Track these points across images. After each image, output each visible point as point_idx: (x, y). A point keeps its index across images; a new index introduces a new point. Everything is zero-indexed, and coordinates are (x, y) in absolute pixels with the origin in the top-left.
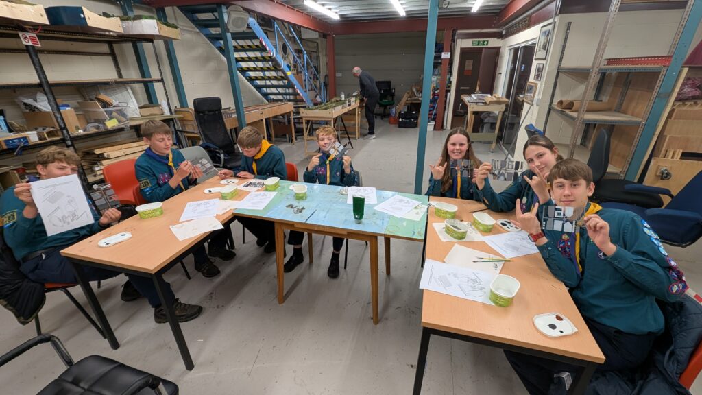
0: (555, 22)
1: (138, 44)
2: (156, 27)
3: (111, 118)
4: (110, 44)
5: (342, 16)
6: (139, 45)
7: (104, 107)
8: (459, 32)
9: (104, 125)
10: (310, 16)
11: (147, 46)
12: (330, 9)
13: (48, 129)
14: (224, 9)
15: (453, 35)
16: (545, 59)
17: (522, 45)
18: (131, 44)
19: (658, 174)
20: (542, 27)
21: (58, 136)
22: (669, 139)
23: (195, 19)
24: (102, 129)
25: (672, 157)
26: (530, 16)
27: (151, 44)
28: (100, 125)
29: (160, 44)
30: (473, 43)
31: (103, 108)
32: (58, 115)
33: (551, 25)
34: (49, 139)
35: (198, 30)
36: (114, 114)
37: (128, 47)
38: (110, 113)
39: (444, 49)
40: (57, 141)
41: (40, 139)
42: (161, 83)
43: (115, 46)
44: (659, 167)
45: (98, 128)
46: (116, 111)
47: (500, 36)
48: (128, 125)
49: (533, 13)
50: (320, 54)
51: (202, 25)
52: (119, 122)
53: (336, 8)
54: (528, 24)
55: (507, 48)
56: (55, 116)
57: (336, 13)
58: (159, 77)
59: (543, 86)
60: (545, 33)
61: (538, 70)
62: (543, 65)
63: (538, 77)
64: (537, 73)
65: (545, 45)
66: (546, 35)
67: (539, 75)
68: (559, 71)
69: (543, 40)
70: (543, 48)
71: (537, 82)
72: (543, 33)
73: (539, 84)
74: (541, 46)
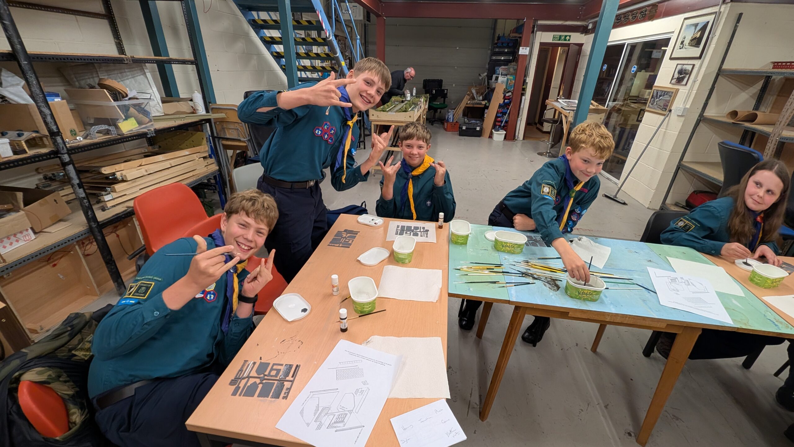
0: (721, 13)
3: (127, 118)
7: (116, 99)
8: (540, 22)
9: (117, 127)
13: (27, 135)
15: (532, 27)
17: (627, 42)
20: (685, 19)
21: (44, 146)
24: (114, 135)
26: (654, 6)
28: (111, 128)
30: (554, 37)
31: (114, 100)
32: (46, 111)
34: (30, 153)
36: (132, 110)
38: (125, 109)
39: (523, 43)
40: (45, 154)
41: (15, 153)
45: (107, 132)
46: (134, 106)
47: (585, 30)
48: (152, 129)
52: (140, 123)
56: (41, 112)
59: (694, 92)
60: (696, 25)
61: (680, 72)
62: (694, 65)
63: (679, 80)
64: (676, 76)
65: (696, 42)
66: (699, 28)
67: (683, 79)
68: (720, 72)
69: (689, 35)
70: (691, 45)
71: (676, 87)
72: (689, 26)
73: (683, 90)
74: (687, 42)
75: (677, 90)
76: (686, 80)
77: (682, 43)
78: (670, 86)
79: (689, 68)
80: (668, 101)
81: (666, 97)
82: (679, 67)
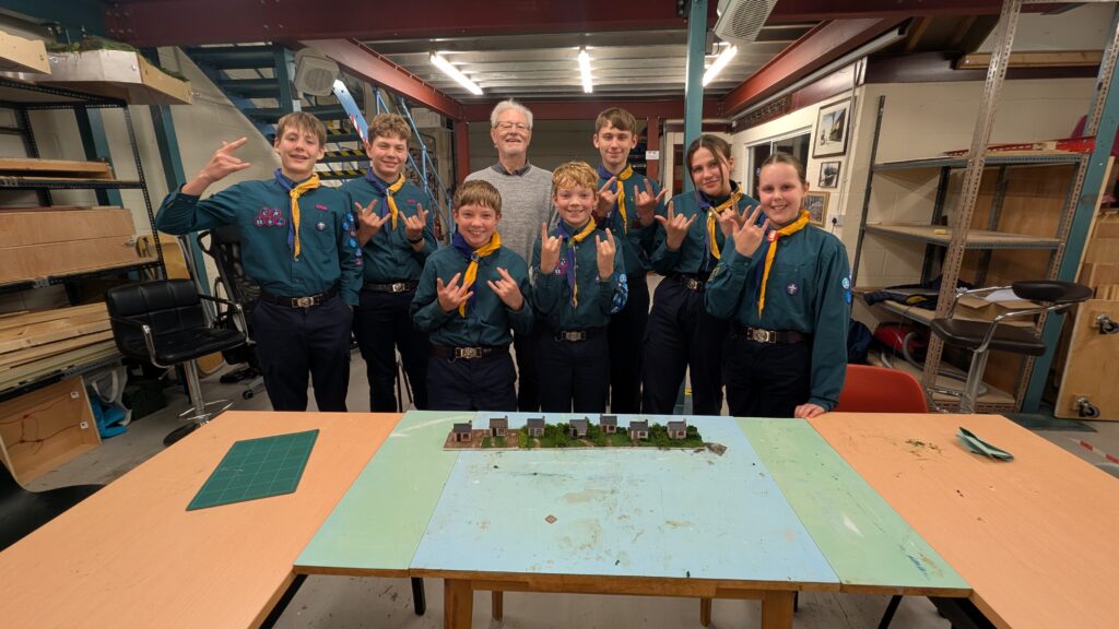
0: (856, 98)
1: (89, 111)
2: (136, 67)
4: (21, 108)
5: (484, 89)
6: (91, 112)
8: (669, 122)
10: (432, 88)
11: (110, 118)
12: (469, 76)
14: (288, 57)
15: (661, 128)
16: (844, 153)
17: (772, 140)
18: (72, 111)
19: (1094, 325)
20: (822, 108)
22: (1097, 269)
23: (223, 78)
25: (1109, 298)
26: (789, 96)
27: (121, 110)
29: (142, 113)
33: (848, 102)
35: (228, 102)
37: (66, 119)
39: (649, 147)
42: (139, 191)
43: (33, 115)
44: (1093, 313)
47: (729, 129)
49: (797, 90)
50: (438, 157)
51: (239, 92)
53: (479, 76)
54: (786, 107)
55: (745, 147)
57: (477, 83)
58: (136, 178)
59: (847, 195)
60: (833, 115)
61: (828, 172)
62: (840, 163)
63: (828, 182)
64: (824, 177)
65: (836, 135)
66: (836, 118)
67: (831, 180)
68: (873, 170)
69: (828, 127)
70: (832, 139)
71: (826, 190)
72: (826, 116)
73: (834, 194)
74: (827, 136)
75: (828, 194)
76: (835, 180)
77: (823, 138)
78: (819, 189)
79: (836, 166)
80: (821, 209)
81: (818, 204)
82: (825, 166)
